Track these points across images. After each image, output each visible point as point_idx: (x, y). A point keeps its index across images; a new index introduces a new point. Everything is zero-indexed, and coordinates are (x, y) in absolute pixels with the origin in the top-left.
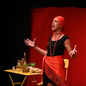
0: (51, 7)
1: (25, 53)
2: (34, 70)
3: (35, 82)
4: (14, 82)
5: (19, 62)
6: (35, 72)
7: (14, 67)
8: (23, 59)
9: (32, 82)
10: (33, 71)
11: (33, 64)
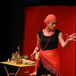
0: (42, 6)
1: (18, 47)
2: (27, 62)
3: (28, 73)
4: (9, 73)
5: (13, 55)
6: (28, 64)
7: (9, 59)
8: (17, 52)
9: (25, 72)
10: (25, 63)
11: (26, 57)
